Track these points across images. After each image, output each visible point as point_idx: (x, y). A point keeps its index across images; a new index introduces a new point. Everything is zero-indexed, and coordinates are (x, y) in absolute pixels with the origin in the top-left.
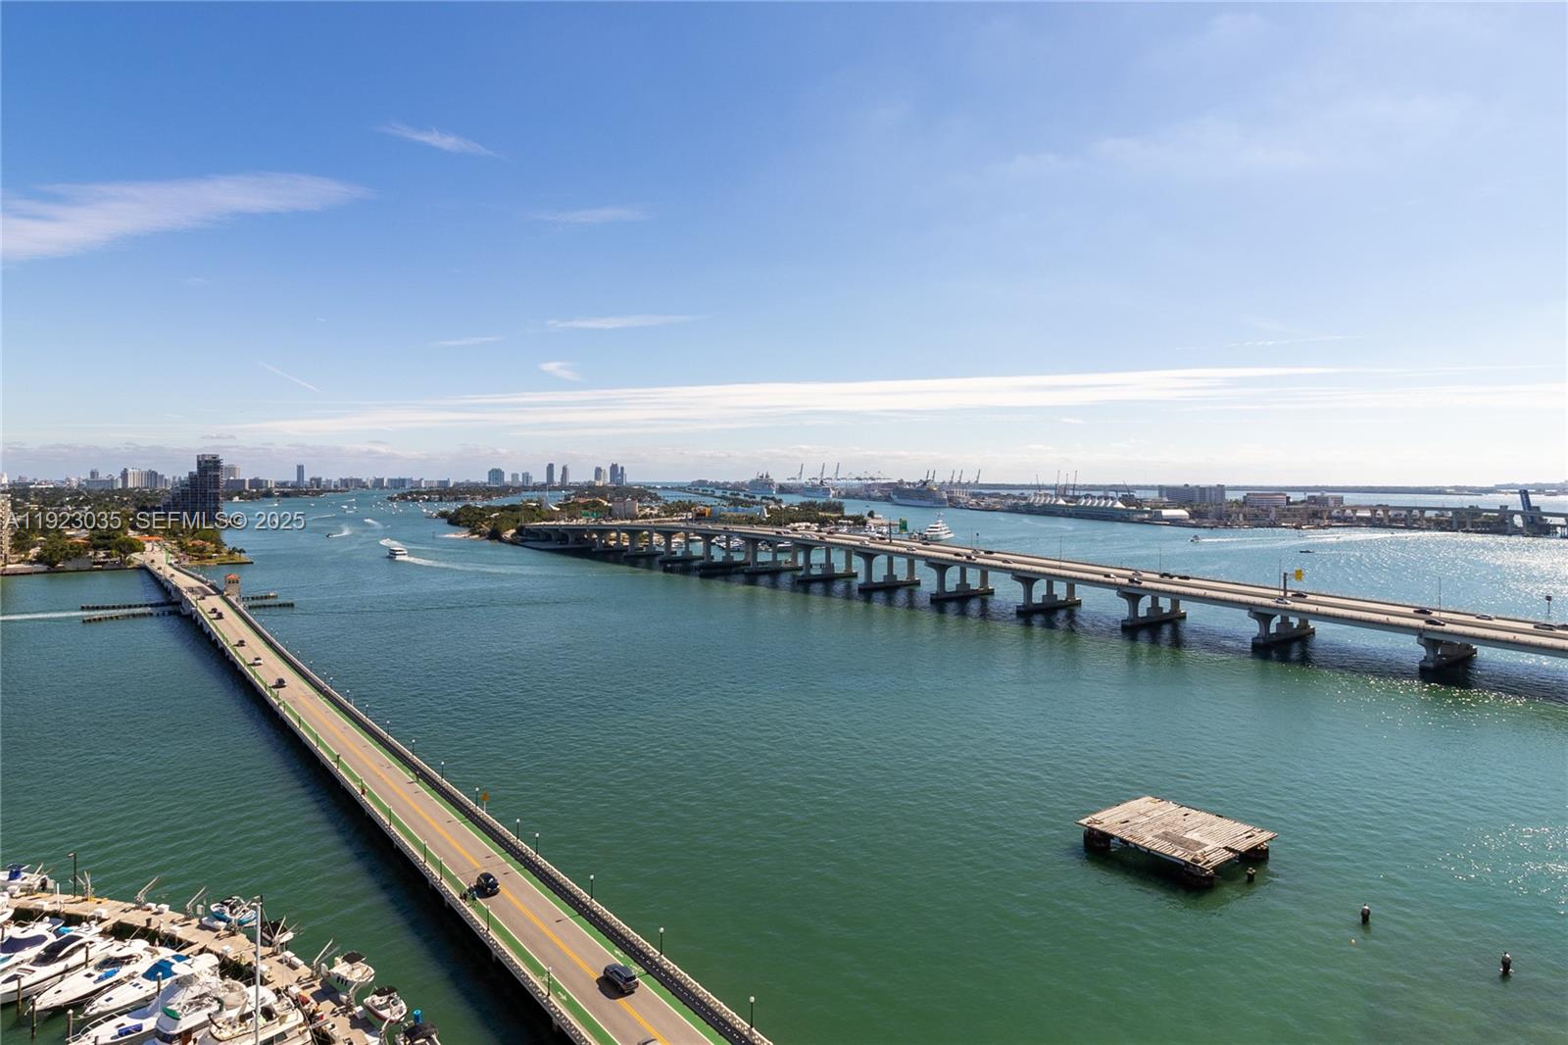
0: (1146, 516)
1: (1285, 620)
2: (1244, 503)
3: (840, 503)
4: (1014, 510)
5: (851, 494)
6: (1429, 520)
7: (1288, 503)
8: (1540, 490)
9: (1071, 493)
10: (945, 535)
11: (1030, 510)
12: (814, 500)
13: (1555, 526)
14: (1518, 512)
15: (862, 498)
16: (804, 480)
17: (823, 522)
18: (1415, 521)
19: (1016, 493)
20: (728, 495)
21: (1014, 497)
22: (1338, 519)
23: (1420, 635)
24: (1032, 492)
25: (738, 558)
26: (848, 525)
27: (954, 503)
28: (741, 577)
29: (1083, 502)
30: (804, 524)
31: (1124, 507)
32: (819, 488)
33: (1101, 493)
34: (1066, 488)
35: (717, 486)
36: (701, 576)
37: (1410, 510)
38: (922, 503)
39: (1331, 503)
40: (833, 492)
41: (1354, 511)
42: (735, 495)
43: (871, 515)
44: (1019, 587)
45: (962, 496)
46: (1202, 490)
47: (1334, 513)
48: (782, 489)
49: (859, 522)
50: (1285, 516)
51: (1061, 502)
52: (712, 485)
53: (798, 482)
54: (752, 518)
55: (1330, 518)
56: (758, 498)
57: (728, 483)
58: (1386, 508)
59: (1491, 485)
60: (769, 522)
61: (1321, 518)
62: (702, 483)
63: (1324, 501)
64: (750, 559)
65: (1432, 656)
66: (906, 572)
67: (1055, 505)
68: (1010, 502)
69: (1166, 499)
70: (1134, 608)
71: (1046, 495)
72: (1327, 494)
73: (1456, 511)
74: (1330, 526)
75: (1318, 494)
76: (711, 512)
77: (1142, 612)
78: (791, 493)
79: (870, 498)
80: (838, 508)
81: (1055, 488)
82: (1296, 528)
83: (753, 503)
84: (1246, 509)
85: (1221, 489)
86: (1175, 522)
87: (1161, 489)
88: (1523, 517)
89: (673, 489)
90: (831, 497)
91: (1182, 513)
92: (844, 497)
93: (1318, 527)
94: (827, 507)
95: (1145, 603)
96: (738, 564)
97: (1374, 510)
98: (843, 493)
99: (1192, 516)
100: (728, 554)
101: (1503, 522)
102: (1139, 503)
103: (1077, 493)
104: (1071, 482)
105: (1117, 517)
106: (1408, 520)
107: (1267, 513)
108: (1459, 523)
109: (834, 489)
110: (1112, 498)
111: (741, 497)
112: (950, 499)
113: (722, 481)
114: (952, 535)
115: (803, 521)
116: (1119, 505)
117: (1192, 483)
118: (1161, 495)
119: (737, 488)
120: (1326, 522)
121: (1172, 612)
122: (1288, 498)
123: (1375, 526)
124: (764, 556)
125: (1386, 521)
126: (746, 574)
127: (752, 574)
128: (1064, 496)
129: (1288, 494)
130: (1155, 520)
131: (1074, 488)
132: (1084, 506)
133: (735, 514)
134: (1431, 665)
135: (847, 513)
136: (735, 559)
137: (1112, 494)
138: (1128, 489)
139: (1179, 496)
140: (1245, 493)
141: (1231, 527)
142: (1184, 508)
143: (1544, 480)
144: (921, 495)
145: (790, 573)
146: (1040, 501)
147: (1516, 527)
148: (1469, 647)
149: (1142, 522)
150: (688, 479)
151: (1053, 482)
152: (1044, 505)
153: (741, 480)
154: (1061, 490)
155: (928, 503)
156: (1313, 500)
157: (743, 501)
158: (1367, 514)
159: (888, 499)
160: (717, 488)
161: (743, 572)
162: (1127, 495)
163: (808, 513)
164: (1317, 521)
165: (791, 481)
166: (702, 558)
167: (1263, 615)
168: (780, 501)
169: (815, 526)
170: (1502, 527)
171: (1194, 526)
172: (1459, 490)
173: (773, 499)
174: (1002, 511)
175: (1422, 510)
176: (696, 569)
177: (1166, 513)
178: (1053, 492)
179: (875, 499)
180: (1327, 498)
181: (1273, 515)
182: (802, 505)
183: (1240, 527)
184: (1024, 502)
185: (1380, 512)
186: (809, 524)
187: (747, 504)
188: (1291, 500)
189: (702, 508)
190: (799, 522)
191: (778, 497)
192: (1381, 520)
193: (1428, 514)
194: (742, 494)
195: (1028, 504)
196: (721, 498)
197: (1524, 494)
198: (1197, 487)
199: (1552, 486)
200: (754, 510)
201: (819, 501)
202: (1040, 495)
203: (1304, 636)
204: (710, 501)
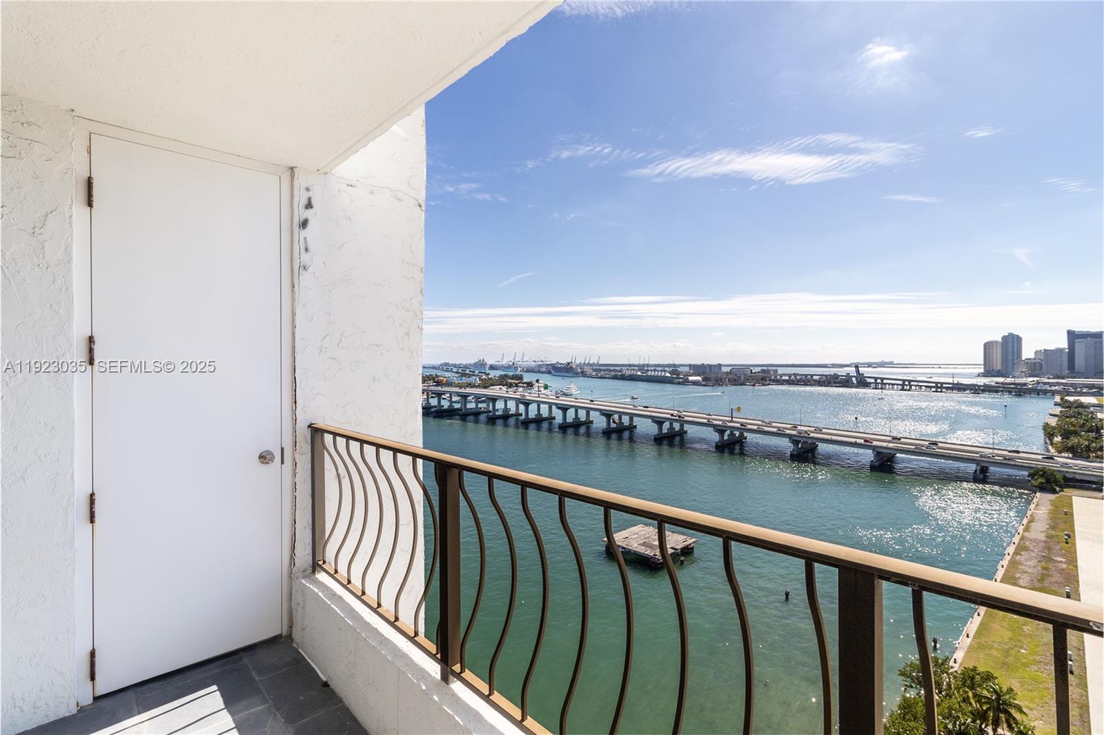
0: (681, 380)
1: (732, 432)
2: (730, 373)
3: (521, 375)
4: (615, 378)
5: (529, 370)
6: (815, 381)
7: (751, 373)
8: (869, 365)
9: (646, 368)
10: (574, 392)
11: (623, 378)
12: (507, 373)
13: (871, 383)
14: (854, 376)
15: (535, 372)
16: (504, 362)
17: (510, 386)
18: (809, 381)
19: (618, 368)
20: (460, 371)
21: (617, 371)
22: (773, 381)
23: (790, 438)
24: (626, 368)
25: (457, 406)
26: (524, 387)
27: (584, 374)
28: (458, 417)
29: (650, 373)
30: (499, 387)
31: (670, 375)
32: (513, 366)
33: (661, 369)
34: (644, 366)
35: (455, 366)
36: (435, 417)
37: (806, 376)
38: (567, 374)
39: (772, 373)
40: (519, 369)
41: (781, 377)
42: (463, 371)
43: (537, 381)
44: (604, 419)
45: (588, 370)
46: (710, 366)
47: (773, 378)
48: (492, 367)
49: (530, 385)
50: (748, 380)
51: (639, 373)
52: (452, 365)
53: (501, 363)
54: (470, 384)
55: (769, 380)
56: (477, 372)
57: (461, 364)
58: (795, 375)
59: (849, 363)
60: (478, 386)
61: (766, 380)
62: (447, 364)
63: (768, 371)
64: (463, 407)
65: (796, 449)
66: (548, 412)
67: (636, 375)
68: (613, 373)
69: (692, 371)
70: (660, 429)
71: (634, 370)
72: (770, 368)
73: (826, 376)
74: (769, 384)
75: (766, 368)
76: (447, 381)
77: (665, 431)
78: (497, 369)
79: (539, 372)
80: (520, 378)
81: (638, 366)
82: (754, 385)
83: (473, 375)
84: (730, 376)
85: (720, 366)
86: (695, 383)
87: (690, 366)
88: (857, 379)
89: (429, 368)
90: (518, 372)
91: (698, 378)
92: (526, 372)
93: (764, 385)
94: (514, 377)
95: (666, 426)
96: (457, 409)
97: (790, 376)
98: (525, 369)
99: (703, 381)
100: (451, 404)
101: (847, 381)
102: (678, 374)
103: (649, 368)
104: (646, 362)
105: (667, 381)
106: (806, 381)
107: (740, 377)
108: (828, 382)
109: (520, 367)
110: (665, 371)
111: (467, 372)
112: (582, 372)
113: (458, 363)
114: (579, 392)
115: (498, 385)
116: (668, 375)
117: (705, 363)
118: (690, 369)
119: (466, 367)
120: (768, 382)
121: (680, 430)
122: (751, 370)
123: (790, 384)
124: (471, 406)
125: (795, 381)
126: (461, 415)
127: (464, 415)
128: (640, 370)
129: (752, 368)
130: (686, 382)
131: (648, 365)
132: (651, 375)
133: (460, 382)
134: (795, 453)
135: (525, 381)
136: (455, 407)
137: (666, 369)
138: (674, 365)
139: (698, 369)
140: (730, 368)
141: (722, 385)
142: (699, 375)
143: (872, 361)
144: (565, 370)
145: (486, 414)
146: (628, 373)
147: (854, 383)
148: (814, 443)
149: (679, 383)
150: (438, 362)
151: (636, 363)
152: (630, 375)
153: (469, 363)
154: (641, 367)
155: (570, 375)
156: (763, 371)
157: (467, 374)
158: (787, 378)
159: (549, 372)
160: (455, 367)
161: (459, 415)
162: (674, 369)
163: (502, 381)
164: (764, 382)
165: (498, 363)
166: (436, 407)
167: (720, 430)
168: (489, 374)
169: (504, 388)
170: (847, 384)
171: (704, 385)
172: (834, 366)
173: (485, 373)
174: (609, 378)
175: (812, 376)
176: (432, 412)
177: (690, 378)
178: (637, 368)
179: (543, 373)
180: (770, 370)
181: (742, 379)
182: (501, 376)
183: (726, 385)
184: (620, 374)
185: (793, 377)
186: (501, 387)
187: (470, 376)
188: (753, 371)
189: (442, 378)
190: (496, 385)
191: (487, 372)
192: (793, 381)
193: (814, 377)
194: (468, 370)
195: (622, 375)
196: (457, 373)
197: (857, 367)
198: (708, 365)
199: (875, 363)
200: (472, 380)
201: (510, 374)
202: (628, 370)
203: (740, 441)
204: (448, 374)
